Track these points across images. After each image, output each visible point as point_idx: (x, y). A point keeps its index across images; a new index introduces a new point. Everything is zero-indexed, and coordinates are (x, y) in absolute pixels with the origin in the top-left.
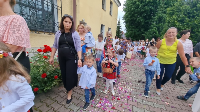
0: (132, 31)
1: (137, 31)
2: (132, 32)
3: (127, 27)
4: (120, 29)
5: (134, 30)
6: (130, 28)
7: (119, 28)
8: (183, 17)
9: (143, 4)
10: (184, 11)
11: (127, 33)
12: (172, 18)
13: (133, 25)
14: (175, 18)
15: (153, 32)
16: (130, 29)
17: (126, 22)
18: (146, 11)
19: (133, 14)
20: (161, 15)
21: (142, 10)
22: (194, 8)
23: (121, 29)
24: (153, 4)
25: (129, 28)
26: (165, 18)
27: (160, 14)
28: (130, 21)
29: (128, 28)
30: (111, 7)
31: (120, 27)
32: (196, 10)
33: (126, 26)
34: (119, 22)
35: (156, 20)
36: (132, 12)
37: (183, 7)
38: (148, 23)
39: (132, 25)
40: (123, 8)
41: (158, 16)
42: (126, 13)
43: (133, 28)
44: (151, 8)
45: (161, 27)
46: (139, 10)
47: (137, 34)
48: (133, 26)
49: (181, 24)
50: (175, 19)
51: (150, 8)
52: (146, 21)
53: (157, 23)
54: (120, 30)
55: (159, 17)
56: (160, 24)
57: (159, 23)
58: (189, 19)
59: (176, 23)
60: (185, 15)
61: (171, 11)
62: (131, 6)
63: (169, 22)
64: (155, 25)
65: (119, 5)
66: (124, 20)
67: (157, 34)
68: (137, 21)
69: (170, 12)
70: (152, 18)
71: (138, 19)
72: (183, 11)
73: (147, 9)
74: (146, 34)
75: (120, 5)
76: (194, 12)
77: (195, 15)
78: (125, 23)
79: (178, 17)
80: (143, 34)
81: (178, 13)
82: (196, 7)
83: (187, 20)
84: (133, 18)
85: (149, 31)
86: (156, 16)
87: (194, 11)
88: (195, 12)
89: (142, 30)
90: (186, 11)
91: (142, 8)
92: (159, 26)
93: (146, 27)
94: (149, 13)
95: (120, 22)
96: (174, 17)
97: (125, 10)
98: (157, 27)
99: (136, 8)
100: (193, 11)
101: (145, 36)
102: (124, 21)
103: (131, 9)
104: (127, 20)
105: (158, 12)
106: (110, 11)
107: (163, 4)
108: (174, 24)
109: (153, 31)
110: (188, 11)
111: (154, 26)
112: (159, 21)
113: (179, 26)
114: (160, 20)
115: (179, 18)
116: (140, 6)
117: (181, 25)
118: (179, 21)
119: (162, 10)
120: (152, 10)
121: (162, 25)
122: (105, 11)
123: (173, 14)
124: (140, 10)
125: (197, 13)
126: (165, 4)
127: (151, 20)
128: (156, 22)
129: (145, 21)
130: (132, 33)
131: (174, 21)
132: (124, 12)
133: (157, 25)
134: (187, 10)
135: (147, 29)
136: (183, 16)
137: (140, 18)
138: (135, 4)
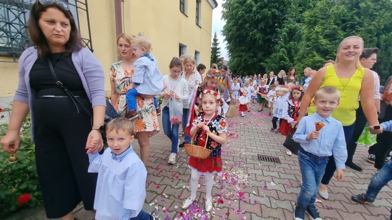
0: (240, 56)
1: (250, 56)
2: (240, 58)
3: (232, 50)
4: (218, 54)
5: (245, 55)
6: (237, 51)
7: (215, 51)
8: (334, 28)
9: (259, 4)
10: (336, 17)
11: (230, 62)
12: (314, 30)
13: (243, 46)
14: (319, 30)
15: (280, 58)
16: (236, 53)
17: (229, 40)
18: (264, 18)
19: (241, 24)
20: (293, 27)
21: (258, 15)
22: (353, 10)
23: (220, 53)
24: (277, 4)
25: (235, 51)
26: (300, 32)
27: (291, 23)
28: (236, 37)
29: (232, 52)
30: (197, 9)
31: (219, 49)
32: (358, 14)
33: (228, 48)
34: (215, 40)
35: (285, 35)
36: (239, 19)
37: (334, 8)
38: (269, 41)
39: (240, 46)
40: (222, 12)
41: (287, 27)
42: (228, 23)
43: (242, 51)
44: (275, 11)
45: (293, 48)
46: (252, 17)
47: (250, 62)
48: (243, 48)
49: (330, 41)
50: (319, 32)
51: (272, 12)
52: (266, 38)
53: (286, 42)
54: (218, 56)
55: (290, 29)
56: (292, 43)
57: (290, 41)
58: (345, 31)
59: (321, 41)
60: (338, 24)
61: (312, 16)
62: (237, 7)
63: (308, 40)
64: (283, 44)
65: (213, 5)
66: (224, 35)
67: (288, 63)
68: (249, 38)
69: (309, 19)
70: (276, 32)
71: (251, 33)
72: (333, 16)
73: (268, 14)
74: (266, 62)
75: (216, 5)
76: (354, 19)
77: (356, 24)
78: (226, 42)
79: (325, 29)
80: (262, 63)
81: (324, 21)
82: (359, 8)
83: (340, 35)
84: (241, 31)
85: (272, 56)
86: (284, 27)
87: (355, 16)
88: (357, 18)
89: (260, 55)
90: (339, 17)
91: (258, 13)
92: (290, 48)
93: (267, 49)
94: (271, 23)
95: (217, 40)
96: (317, 28)
97: (225, 16)
98: (286, 48)
99: (246, 13)
100: (352, 16)
101: (265, 67)
102: (225, 37)
103: (237, 14)
104: (230, 36)
105: (288, 20)
106: (197, 18)
107: (295, 4)
108: (317, 42)
109: (280, 56)
110: (343, 17)
111: (282, 47)
112: (289, 36)
113: (326, 45)
114: (292, 35)
115: (326, 31)
116: (254, 9)
117: (330, 44)
118: (326, 36)
119: (294, 16)
120: (277, 15)
121: (295, 44)
122: (187, 16)
123: (315, 23)
124: (255, 16)
125: (360, 21)
126: (300, 6)
127: (274, 35)
128: (285, 38)
129: (263, 38)
130: (241, 61)
131: (317, 37)
132: (223, 19)
133: (285, 45)
134: (342, 15)
135: (268, 53)
136: (334, 26)
137: (255, 31)
138: (244, 4)
